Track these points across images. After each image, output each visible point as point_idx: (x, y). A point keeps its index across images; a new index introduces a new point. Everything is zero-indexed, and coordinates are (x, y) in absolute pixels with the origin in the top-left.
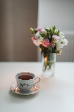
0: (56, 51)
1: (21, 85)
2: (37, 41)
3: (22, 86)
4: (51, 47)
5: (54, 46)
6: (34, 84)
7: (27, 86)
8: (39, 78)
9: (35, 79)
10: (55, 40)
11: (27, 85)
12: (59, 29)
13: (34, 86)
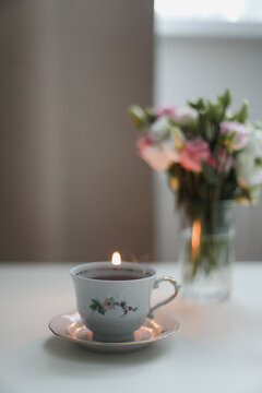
0: (238, 191)
1: (96, 306)
2: (161, 150)
3: (102, 311)
4: (216, 171)
5: (228, 168)
6: (152, 310)
7: (120, 310)
8: (174, 283)
9: (156, 285)
10: (231, 138)
11: (123, 305)
12: (246, 102)
13: (150, 316)
